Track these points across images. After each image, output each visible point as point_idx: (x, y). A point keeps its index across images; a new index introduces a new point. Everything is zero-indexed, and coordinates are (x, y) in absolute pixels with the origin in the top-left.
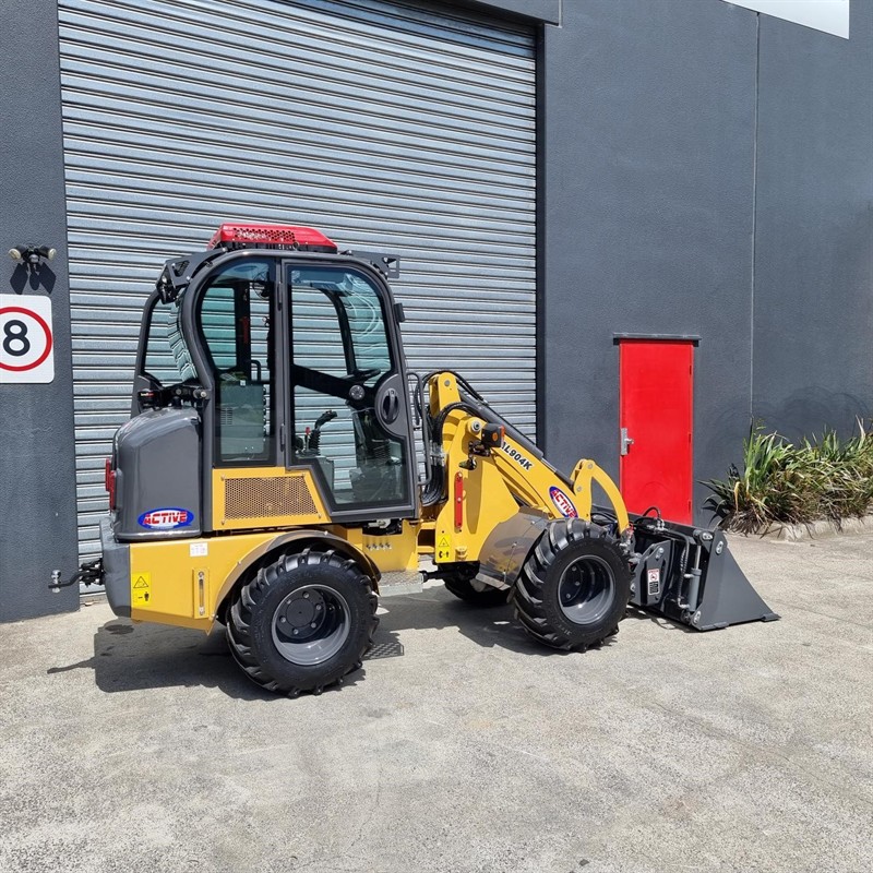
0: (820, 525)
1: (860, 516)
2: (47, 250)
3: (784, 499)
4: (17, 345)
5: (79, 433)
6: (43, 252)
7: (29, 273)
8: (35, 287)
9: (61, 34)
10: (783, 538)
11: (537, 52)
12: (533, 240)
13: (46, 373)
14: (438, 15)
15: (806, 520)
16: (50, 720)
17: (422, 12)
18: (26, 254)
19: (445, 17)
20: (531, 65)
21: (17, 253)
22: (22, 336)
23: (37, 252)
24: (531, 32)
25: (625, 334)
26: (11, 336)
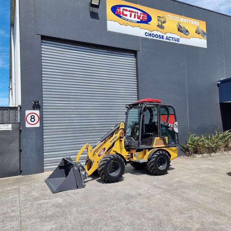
0: (205, 155)
1: (215, 153)
2: (39, 102)
3: (196, 149)
4: (33, 120)
5: (44, 137)
6: (38, 102)
7: (36, 106)
8: (37, 109)
9: (42, 61)
10: (196, 158)
11: (136, 56)
12: (137, 94)
13: (38, 125)
14: (115, 51)
15: (201, 153)
16: (40, 188)
17: (112, 51)
18: (35, 103)
19: (116, 51)
20: (135, 59)
21: (33, 102)
22: (34, 118)
23: (37, 102)
24: (134, 53)
26: (32, 118)
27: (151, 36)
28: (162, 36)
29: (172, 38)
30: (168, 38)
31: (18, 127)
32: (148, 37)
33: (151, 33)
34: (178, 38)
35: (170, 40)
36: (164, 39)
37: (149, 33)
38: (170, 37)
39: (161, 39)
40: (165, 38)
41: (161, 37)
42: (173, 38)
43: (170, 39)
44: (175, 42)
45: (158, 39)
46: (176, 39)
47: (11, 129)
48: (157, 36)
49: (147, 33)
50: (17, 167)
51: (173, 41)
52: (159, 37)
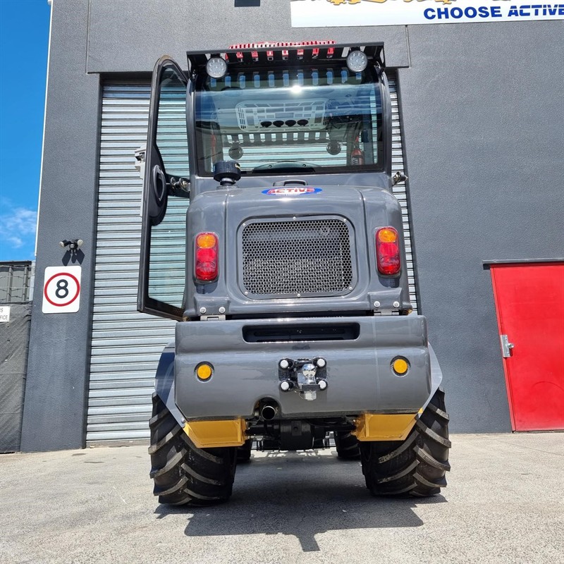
4: (62, 292)
5: (94, 343)
8: (73, 262)
9: (102, 139)
13: (75, 307)
21: (62, 243)
22: (65, 288)
25: (495, 261)
26: (60, 288)
27: (447, 17)
28: (492, 8)
29: (533, 7)
30: (518, 9)
31: (27, 313)
32: (436, 20)
33: (446, 6)
34: (558, 4)
35: (528, 14)
36: (500, 16)
37: (439, 10)
38: (528, 7)
39: (490, 19)
40: (505, 10)
41: (489, 11)
42: (540, 6)
43: (525, 11)
44: (548, 17)
45: (478, 19)
46: (553, 8)
47: (7, 320)
48: (471, 13)
49: (433, 11)
50: (13, 428)
51: (541, 17)
52: (478, 13)
